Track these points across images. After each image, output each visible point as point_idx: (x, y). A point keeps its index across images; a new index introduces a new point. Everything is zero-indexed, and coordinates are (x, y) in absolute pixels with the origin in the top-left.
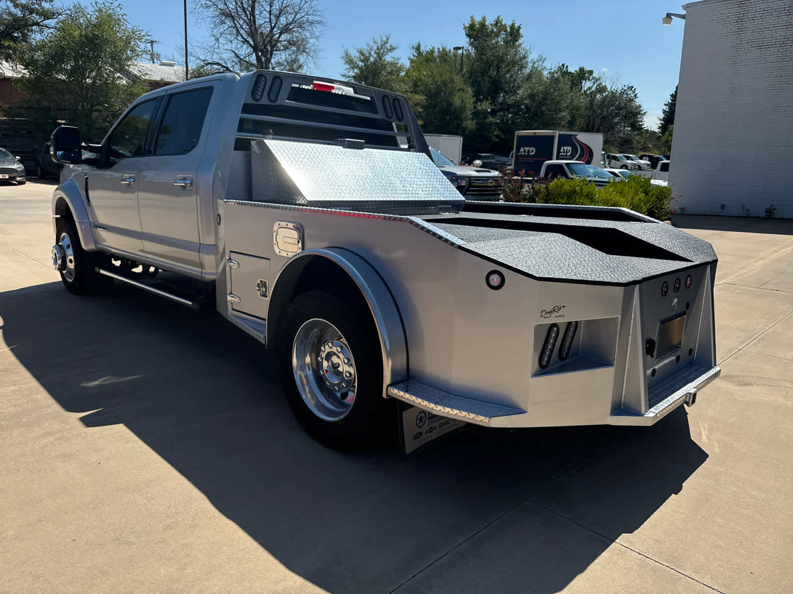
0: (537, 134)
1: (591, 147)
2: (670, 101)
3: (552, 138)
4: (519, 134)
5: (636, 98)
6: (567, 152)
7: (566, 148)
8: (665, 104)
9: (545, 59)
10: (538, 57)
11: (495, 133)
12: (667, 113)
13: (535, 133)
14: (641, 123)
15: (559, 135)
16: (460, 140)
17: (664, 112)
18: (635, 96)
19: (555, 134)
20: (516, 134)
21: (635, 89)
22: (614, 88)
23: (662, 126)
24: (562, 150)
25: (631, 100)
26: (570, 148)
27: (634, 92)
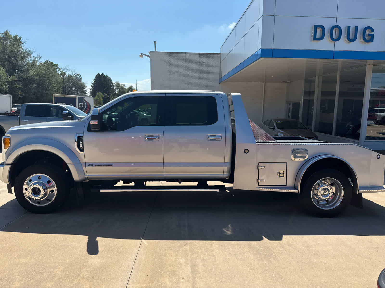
0: (66, 97)
1: (90, 103)
2: (94, 82)
3: (75, 99)
4: (55, 96)
5: (81, 79)
6: (81, 106)
7: (81, 104)
8: (92, 83)
9: (41, 57)
10: (37, 56)
11: (20, 93)
12: (93, 87)
13: (65, 96)
14: (85, 91)
15: (78, 97)
16: (11, 97)
17: (92, 86)
18: (81, 78)
19: (76, 97)
20: (53, 96)
21: (80, 75)
22: (70, 74)
23: (92, 93)
24: (80, 105)
25: (80, 80)
26: (82, 104)
27: (80, 77)
